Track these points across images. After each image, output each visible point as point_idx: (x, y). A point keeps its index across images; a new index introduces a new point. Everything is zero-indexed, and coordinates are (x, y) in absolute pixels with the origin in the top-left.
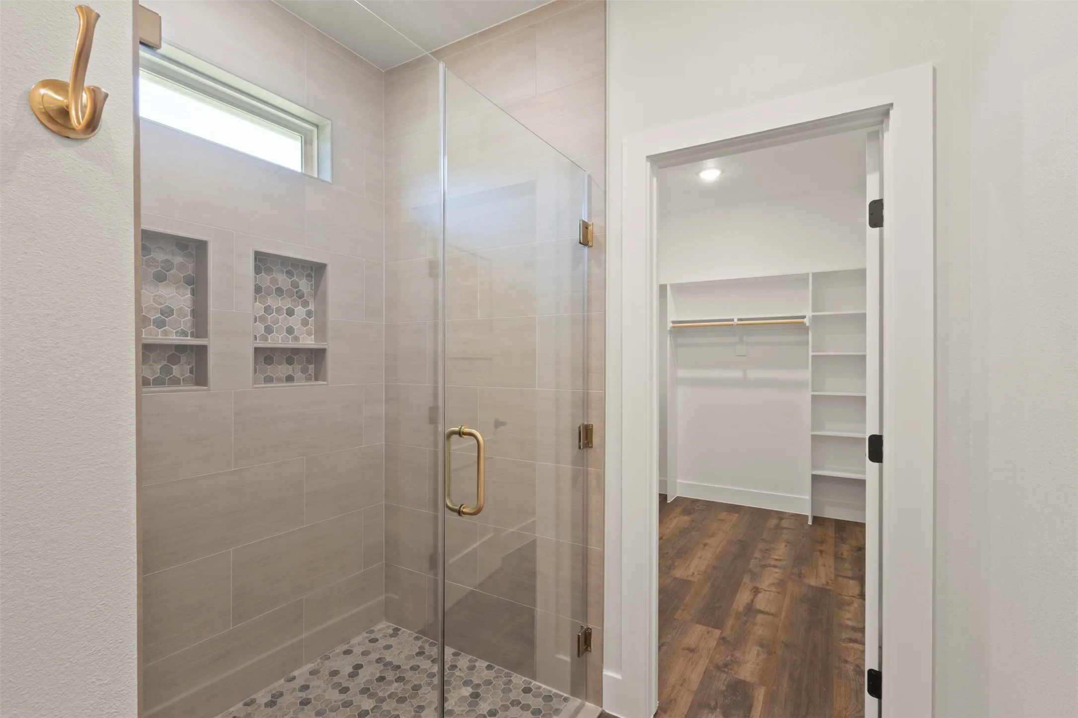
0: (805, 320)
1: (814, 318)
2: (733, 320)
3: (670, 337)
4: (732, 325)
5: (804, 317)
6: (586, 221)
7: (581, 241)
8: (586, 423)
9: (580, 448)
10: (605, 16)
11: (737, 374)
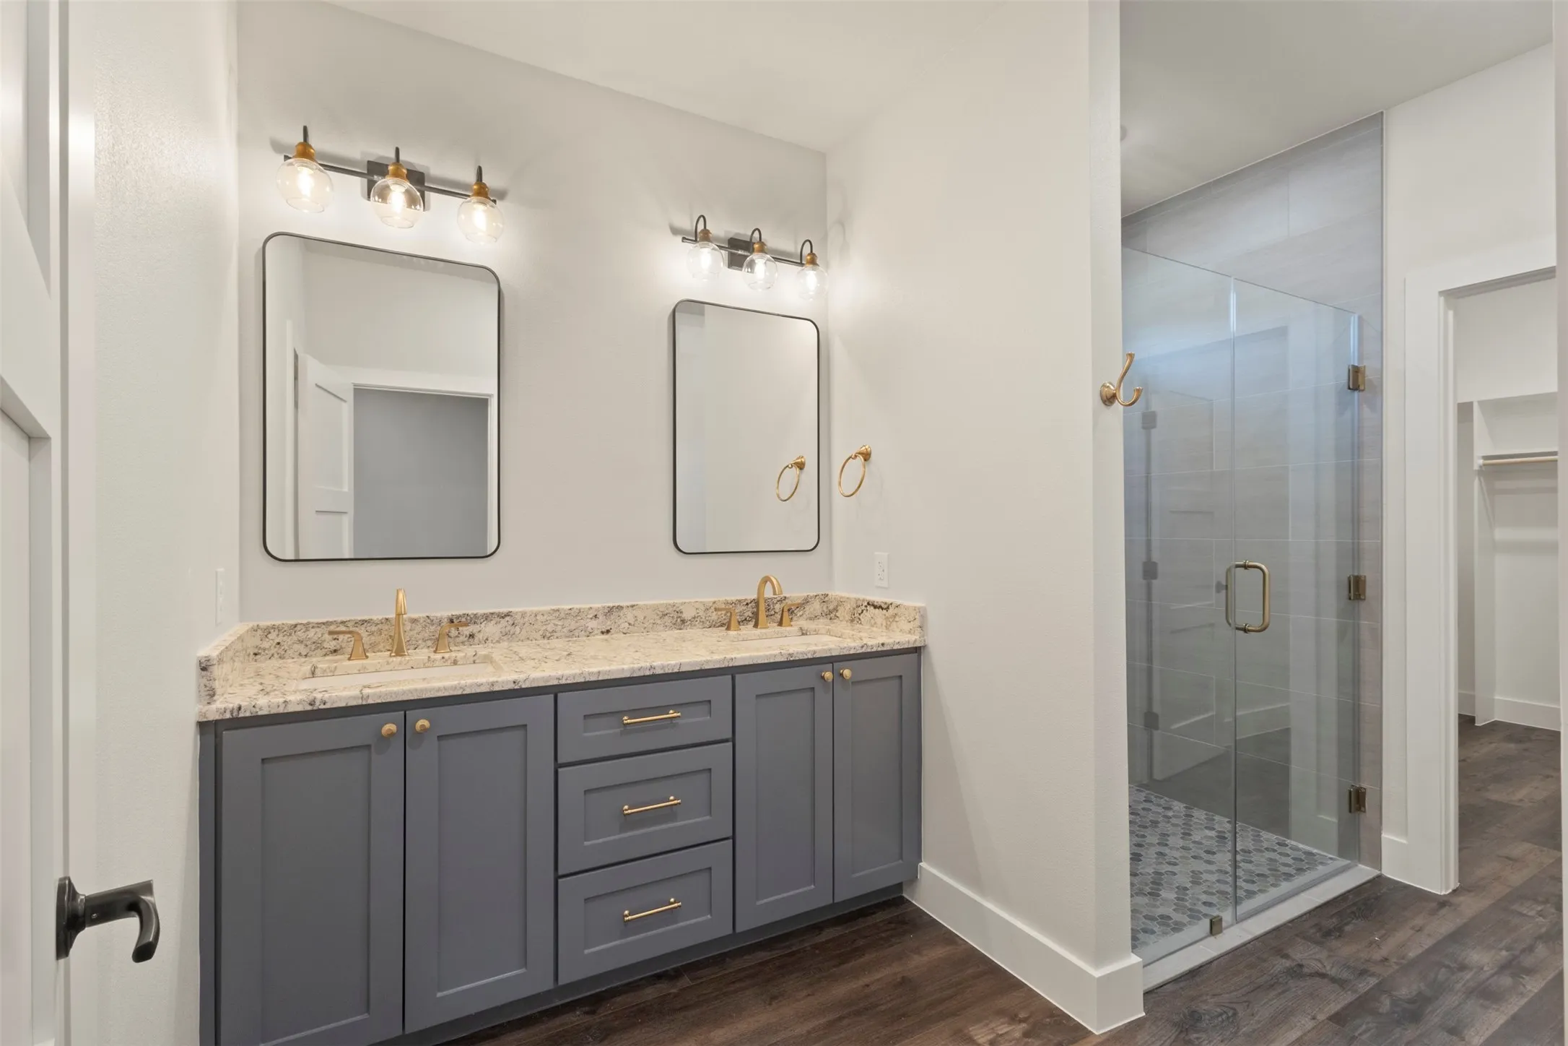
3: (1480, 480)
6: (1356, 364)
7: (1351, 387)
8: (1356, 574)
9: (1350, 599)
10: (1382, 148)
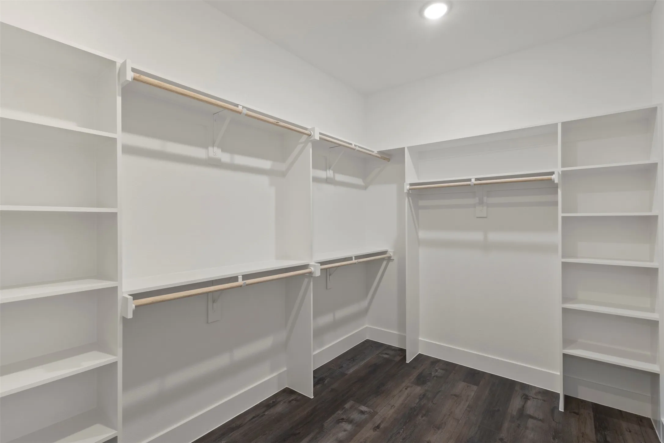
0: (553, 177)
1: (564, 174)
2: (470, 180)
3: (408, 198)
4: (470, 185)
5: (552, 173)
11: (478, 236)
